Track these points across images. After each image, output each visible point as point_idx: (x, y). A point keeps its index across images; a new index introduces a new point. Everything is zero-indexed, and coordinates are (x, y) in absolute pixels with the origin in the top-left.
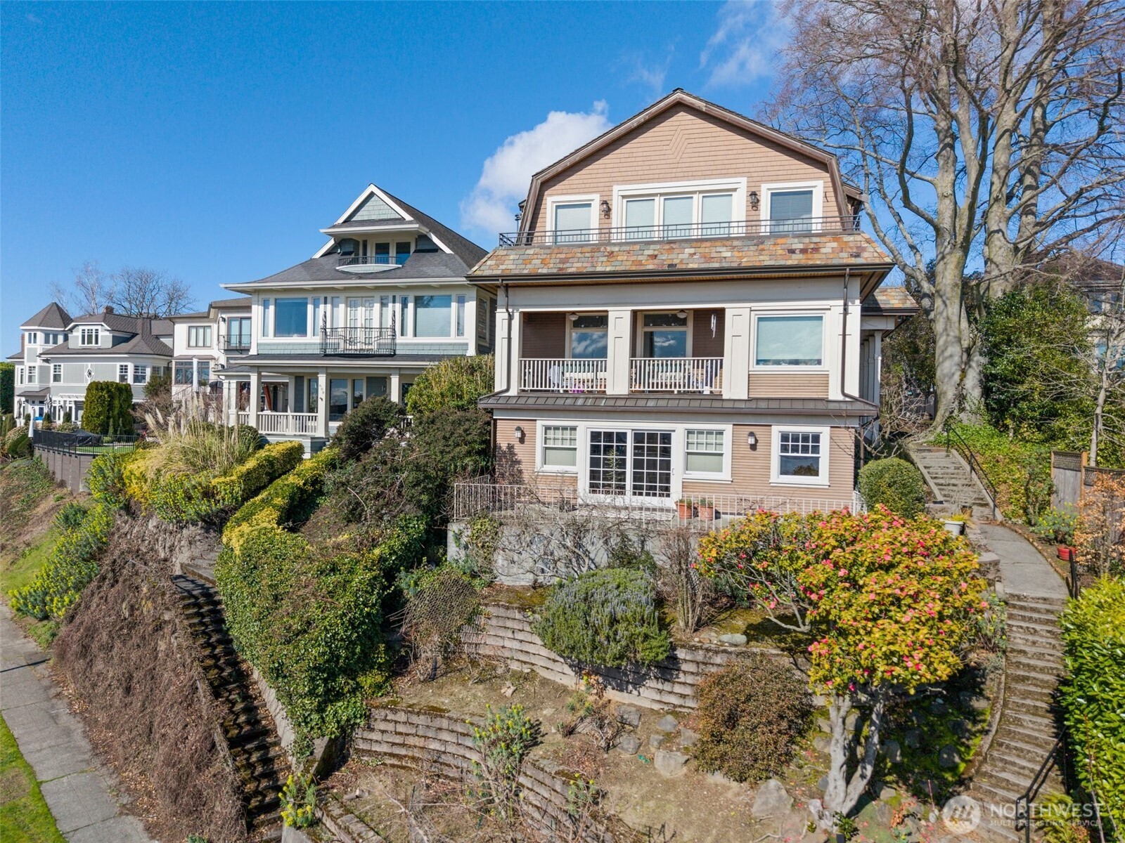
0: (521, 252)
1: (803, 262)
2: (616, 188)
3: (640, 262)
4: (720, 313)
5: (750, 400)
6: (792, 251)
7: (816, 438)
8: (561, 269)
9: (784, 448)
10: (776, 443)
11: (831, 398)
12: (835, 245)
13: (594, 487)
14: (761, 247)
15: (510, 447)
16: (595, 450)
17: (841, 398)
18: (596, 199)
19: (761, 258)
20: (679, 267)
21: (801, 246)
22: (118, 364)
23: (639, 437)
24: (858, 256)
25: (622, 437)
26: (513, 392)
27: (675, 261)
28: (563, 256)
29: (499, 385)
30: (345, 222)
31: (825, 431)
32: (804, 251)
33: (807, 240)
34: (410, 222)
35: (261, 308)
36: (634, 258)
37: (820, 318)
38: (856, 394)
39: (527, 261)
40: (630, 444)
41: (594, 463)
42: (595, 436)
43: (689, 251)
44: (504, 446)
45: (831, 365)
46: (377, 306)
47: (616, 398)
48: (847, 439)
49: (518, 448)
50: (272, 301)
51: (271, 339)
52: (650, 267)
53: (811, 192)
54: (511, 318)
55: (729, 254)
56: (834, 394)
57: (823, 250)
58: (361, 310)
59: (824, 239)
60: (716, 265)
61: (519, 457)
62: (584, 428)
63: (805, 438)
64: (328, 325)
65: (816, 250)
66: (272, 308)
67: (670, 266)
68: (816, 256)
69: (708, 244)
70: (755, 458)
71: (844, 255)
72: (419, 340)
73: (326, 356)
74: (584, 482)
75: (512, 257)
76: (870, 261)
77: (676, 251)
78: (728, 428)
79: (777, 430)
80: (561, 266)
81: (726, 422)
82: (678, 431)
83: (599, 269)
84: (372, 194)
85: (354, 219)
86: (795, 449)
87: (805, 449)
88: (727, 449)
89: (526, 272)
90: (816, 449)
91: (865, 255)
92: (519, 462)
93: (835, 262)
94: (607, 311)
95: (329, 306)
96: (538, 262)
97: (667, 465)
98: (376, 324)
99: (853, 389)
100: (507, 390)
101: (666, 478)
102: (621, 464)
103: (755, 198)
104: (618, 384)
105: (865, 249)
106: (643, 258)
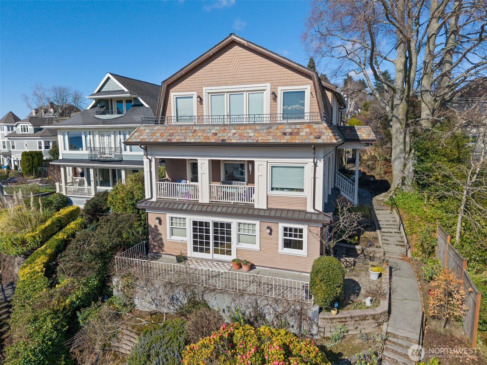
0: (151, 128)
1: (290, 141)
2: (204, 89)
3: (208, 138)
5: (268, 209)
6: (285, 134)
7: (301, 231)
8: (169, 140)
9: (285, 235)
10: (281, 232)
11: (308, 211)
12: (308, 130)
13: (195, 249)
14: (270, 130)
15: (156, 226)
16: (195, 230)
17: (313, 211)
18: (195, 94)
19: (269, 137)
20: (227, 141)
21: (290, 130)
22: (38, 141)
23: (216, 224)
24: (319, 138)
25: (207, 224)
26: (154, 199)
27: (226, 138)
28: (171, 131)
29: (148, 196)
30: (98, 92)
31: (305, 228)
32: (291, 134)
33: (293, 127)
34: (127, 93)
35: (62, 136)
36: (205, 135)
37: (303, 167)
38: (321, 210)
39: (153, 134)
40: (211, 228)
41: (195, 236)
42: (195, 223)
43: (233, 131)
44: (153, 226)
45: (308, 193)
46: (112, 136)
47: (203, 205)
48: (317, 230)
49: (159, 227)
50: (66, 133)
51: (68, 151)
52: (213, 141)
53: (304, 92)
54: (150, 161)
55: (252, 134)
56: (310, 209)
57: (301, 134)
58: (106, 138)
59: (303, 126)
60: (245, 141)
61: (160, 232)
62: (190, 218)
63: (296, 230)
64: (92, 146)
65: (298, 133)
66: (66, 137)
67: (222, 140)
68: (297, 137)
69: (243, 127)
70: (271, 239)
71: (312, 137)
72: (133, 153)
73: (92, 161)
74: (190, 246)
75: (147, 131)
76: (325, 141)
77: (227, 131)
78: (257, 223)
79: (281, 225)
80: (169, 138)
81: (258, 220)
82: (234, 222)
83: (188, 141)
84: (109, 78)
85: (102, 90)
86: (290, 235)
87: (296, 236)
88: (257, 233)
89: (152, 141)
90: (301, 236)
91: (323, 137)
92: (161, 234)
93: (307, 141)
94: (197, 160)
95: (91, 136)
96: (158, 134)
97: (229, 239)
99: (320, 207)
100: (151, 198)
101: (229, 246)
102: (208, 238)
103: (274, 96)
104: (204, 198)
105: (323, 133)
106: (210, 135)
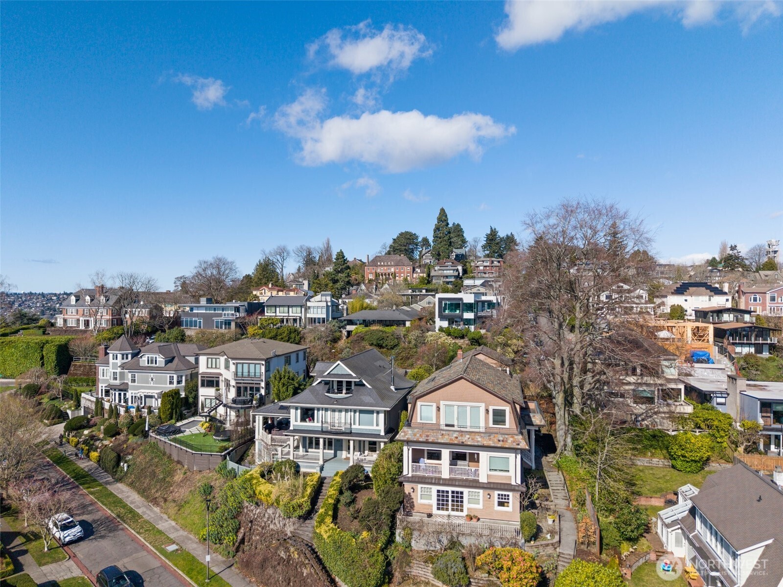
0: (413, 430)
1: (503, 446)
2: (441, 402)
3: (452, 440)
4: (478, 454)
5: (489, 483)
6: (499, 441)
7: (508, 496)
8: (427, 440)
9: (499, 498)
10: (496, 497)
12: (512, 439)
13: (438, 509)
14: (490, 437)
15: (409, 493)
16: (438, 496)
17: (515, 484)
18: (435, 405)
19: (490, 442)
20: (465, 443)
21: (502, 439)
22: (168, 375)
23: (453, 492)
24: (518, 445)
25: (447, 492)
26: (410, 475)
27: (464, 441)
29: (405, 472)
30: (327, 374)
31: (510, 494)
32: (503, 441)
33: (503, 436)
34: (354, 377)
35: (294, 410)
36: (450, 438)
37: (509, 458)
38: (520, 483)
39: (415, 435)
40: (450, 494)
41: (438, 500)
42: (438, 491)
43: (468, 436)
44: (407, 493)
45: (512, 473)
46: (344, 413)
47: (445, 479)
48: (518, 495)
49: (412, 494)
50: (299, 410)
51: (299, 423)
52: (456, 442)
53: (505, 412)
54: (409, 450)
55: (479, 439)
56: (513, 483)
57: (508, 441)
58: (337, 415)
60: (476, 444)
61: (413, 497)
62: (435, 488)
63: (505, 495)
64: (324, 421)
65: (506, 441)
66: (299, 412)
67: (462, 442)
68: (506, 444)
69: (473, 434)
70: (490, 501)
71: (515, 444)
72: (361, 427)
73: (322, 432)
74: (435, 506)
75: (409, 432)
76: (522, 447)
77: (464, 436)
78: (481, 491)
79: (497, 493)
80: (426, 438)
81: (481, 489)
82: (466, 491)
83: (439, 441)
84: (339, 364)
85: (332, 373)
86: (502, 499)
87: (505, 499)
88: (481, 498)
90: (508, 499)
91: (521, 444)
92: (413, 499)
93: (512, 446)
94: (441, 451)
95: (324, 412)
96: (418, 435)
97: (462, 502)
98: (343, 421)
99: (519, 482)
100: (408, 474)
101: (462, 506)
102: (447, 501)
103: (487, 411)
104: (445, 475)
105: (521, 442)
106: (453, 438)
